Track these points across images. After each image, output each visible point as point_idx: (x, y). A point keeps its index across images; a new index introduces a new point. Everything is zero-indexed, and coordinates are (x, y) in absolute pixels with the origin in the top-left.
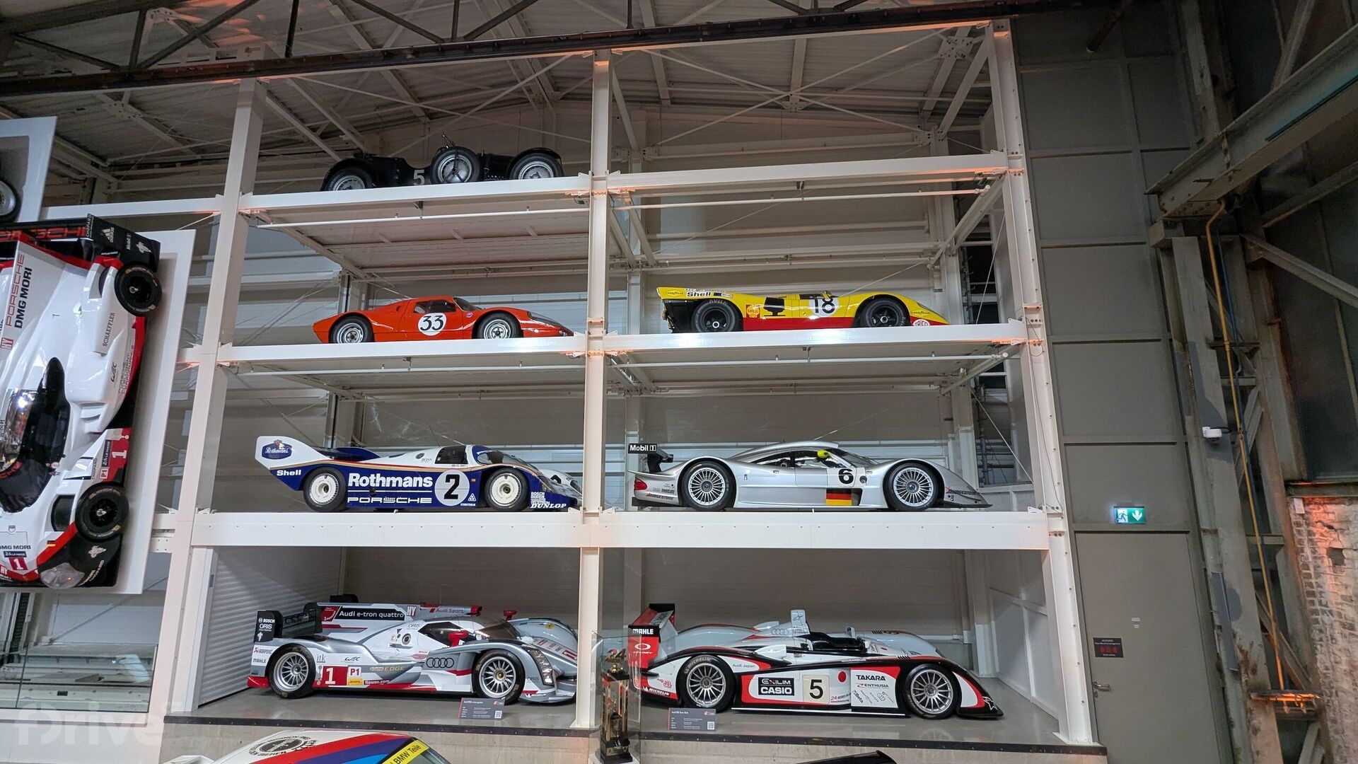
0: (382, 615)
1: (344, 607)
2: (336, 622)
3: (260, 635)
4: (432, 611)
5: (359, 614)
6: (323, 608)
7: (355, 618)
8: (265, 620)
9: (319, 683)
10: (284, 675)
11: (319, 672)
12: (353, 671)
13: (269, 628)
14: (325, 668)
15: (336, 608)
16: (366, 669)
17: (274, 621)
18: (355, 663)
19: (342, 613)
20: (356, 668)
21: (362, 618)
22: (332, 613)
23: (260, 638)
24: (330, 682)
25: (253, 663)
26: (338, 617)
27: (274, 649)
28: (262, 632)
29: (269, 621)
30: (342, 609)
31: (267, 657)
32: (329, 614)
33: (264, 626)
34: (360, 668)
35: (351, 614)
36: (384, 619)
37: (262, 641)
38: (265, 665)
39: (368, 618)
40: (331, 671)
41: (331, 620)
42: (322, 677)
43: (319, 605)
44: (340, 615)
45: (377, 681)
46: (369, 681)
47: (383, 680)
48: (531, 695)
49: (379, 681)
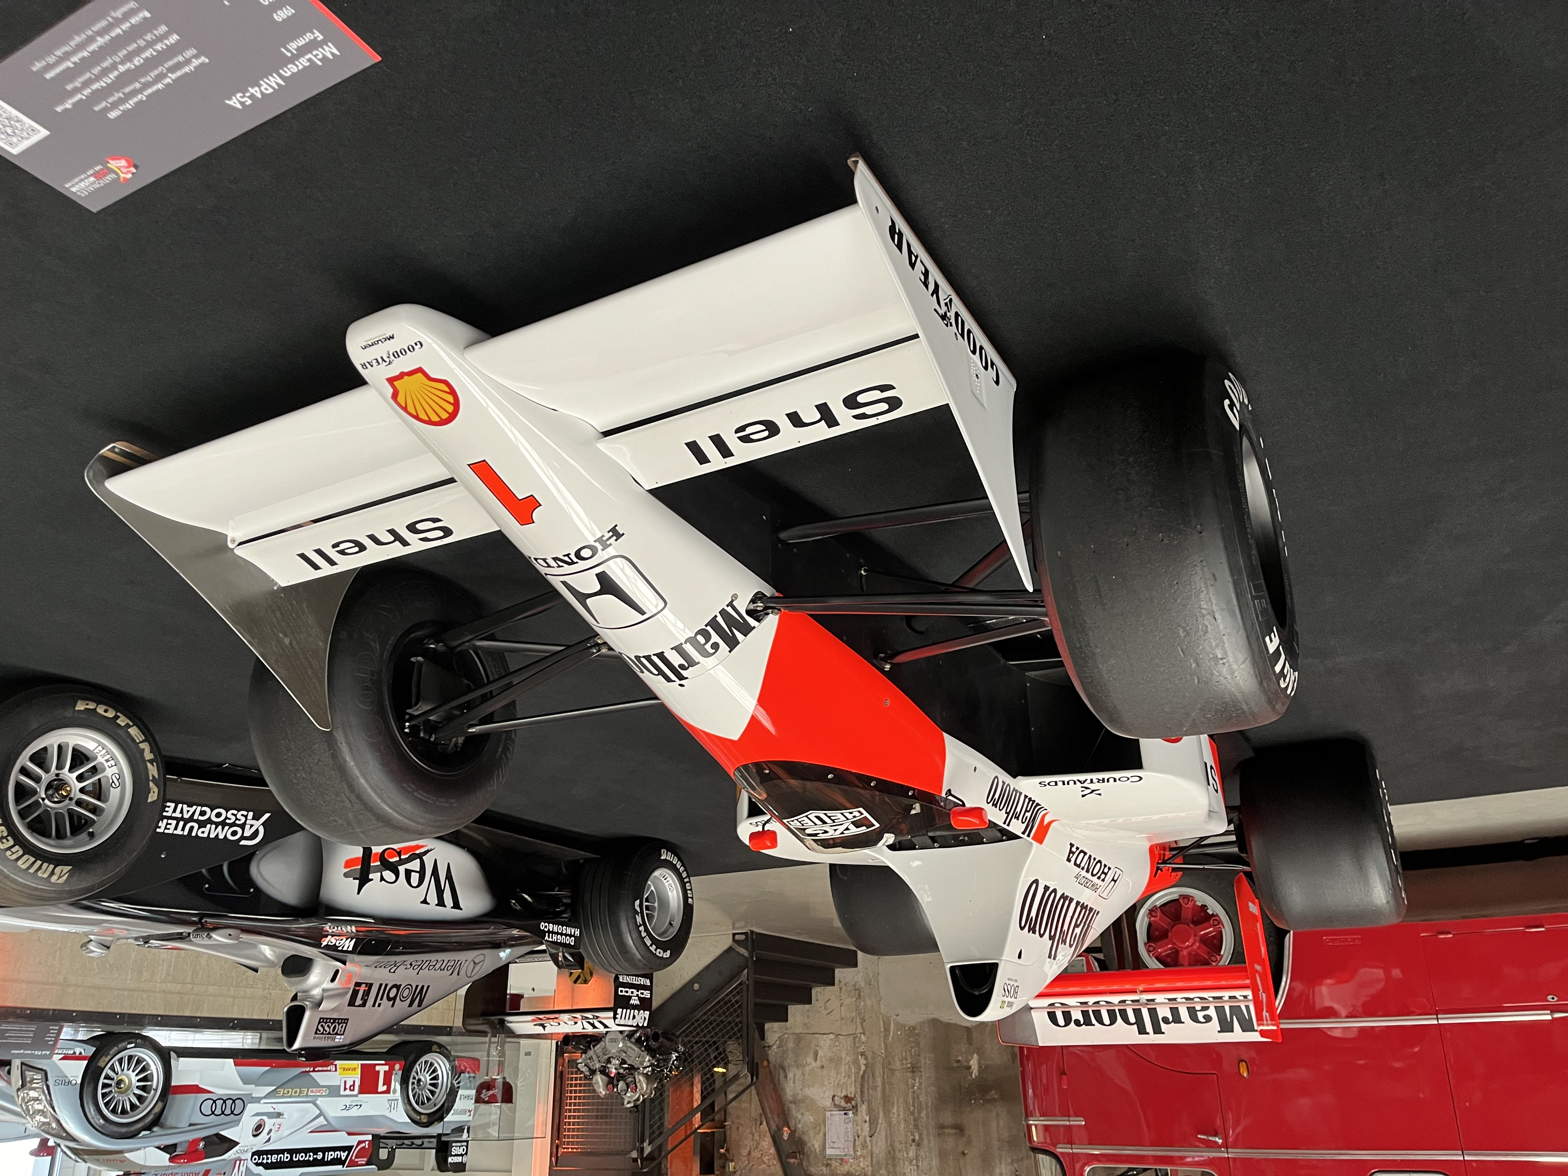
0: (286, 1157)
3: (465, 1135)
5: (320, 1156)
8: (459, 1159)
9: (397, 1067)
10: (437, 1077)
11: (396, 1085)
14: (388, 1091)
15: (353, 1164)
16: (334, 1091)
18: (348, 1101)
20: (348, 1092)
21: (315, 1151)
22: (357, 1155)
23: (465, 1130)
24: (382, 1069)
25: (472, 1092)
26: (348, 1149)
27: (448, 1118)
28: (462, 1141)
29: (454, 1159)
30: (343, 1163)
31: (458, 1105)
32: (361, 1153)
33: (461, 1151)
34: (342, 1092)
36: (282, 1152)
37: (463, 1128)
38: (459, 1091)
39: (306, 1151)
40: (382, 1088)
41: (360, 1143)
42: (393, 1077)
43: (374, 1167)
44: (347, 1152)
45: (318, 1071)
46: (330, 1071)
47: (309, 1071)
48: (74, 1053)
49: (314, 1071)
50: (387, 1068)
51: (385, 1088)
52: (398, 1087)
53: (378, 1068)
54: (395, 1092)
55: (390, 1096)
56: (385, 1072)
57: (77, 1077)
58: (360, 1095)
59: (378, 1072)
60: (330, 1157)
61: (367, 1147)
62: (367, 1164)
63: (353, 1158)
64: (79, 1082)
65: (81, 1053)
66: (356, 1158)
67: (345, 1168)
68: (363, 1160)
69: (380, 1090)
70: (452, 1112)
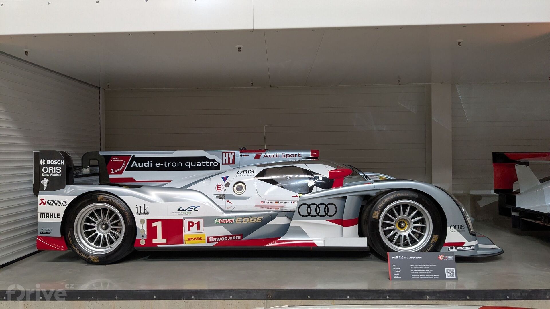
0: (188, 164)
1: (136, 156)
2: (126, 174)
3: (45, 182)
4: (257, 157)
5: (157, 164)
6: (108, 158)
7: (153, 168)
8: (49, 162)
9: (143, 242)
10: (88, 234)
11: (142, 228)
12: (191, 225)
13: (57, 171)
14: (150, 222)
15: (126, 158)
16: (210, 221)
17: (63, 162)
18: (193, 214)
19: (134, 164)
20: (195, 221)
21: (162, 168)
22: (121, 164)
23: (45, 186)
24: (159, 240)
25: (40, 220)
26: (130, 169)
27: (70, 199)
28: (47, 178)
29: (56, 162)
30: (134, 159)
31: (61, 210)
32: (117, 165)
33: (49, 170)
34: (201, 221)
35: (147, 164)
36: (192, 169)
37: (48, 189)
38: (60, 220)
39: (171, 168)
40: (159, 225)
41: (121, 172)
42: (146, 234)
43: (103, 155)
44: (132, 166)
45: (224, 237)
46: (214, 237)
47: (232, 236)
48: (456, 248)
49: (228, 237)
50: (154, 241)
51: (154, 224)
52: (139, 225)
53: (165, 241)
54: (142, 222)
55: (146, 218)
56: (156, 238)
57: (451, 231)
58: (182, 218)
59: (163, 238)
60: (148, 163)
61: (113, 169)
62: (110, 157)
63: (125, 162)
64: (449, 228)
65: (451, 248)
66: (123, 162)
67: (132, 155)
68: (114, 160)
69: (160, 223)
70: (68, 204)
